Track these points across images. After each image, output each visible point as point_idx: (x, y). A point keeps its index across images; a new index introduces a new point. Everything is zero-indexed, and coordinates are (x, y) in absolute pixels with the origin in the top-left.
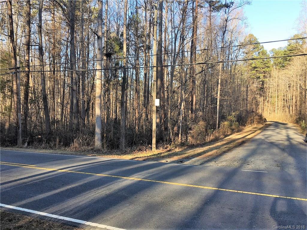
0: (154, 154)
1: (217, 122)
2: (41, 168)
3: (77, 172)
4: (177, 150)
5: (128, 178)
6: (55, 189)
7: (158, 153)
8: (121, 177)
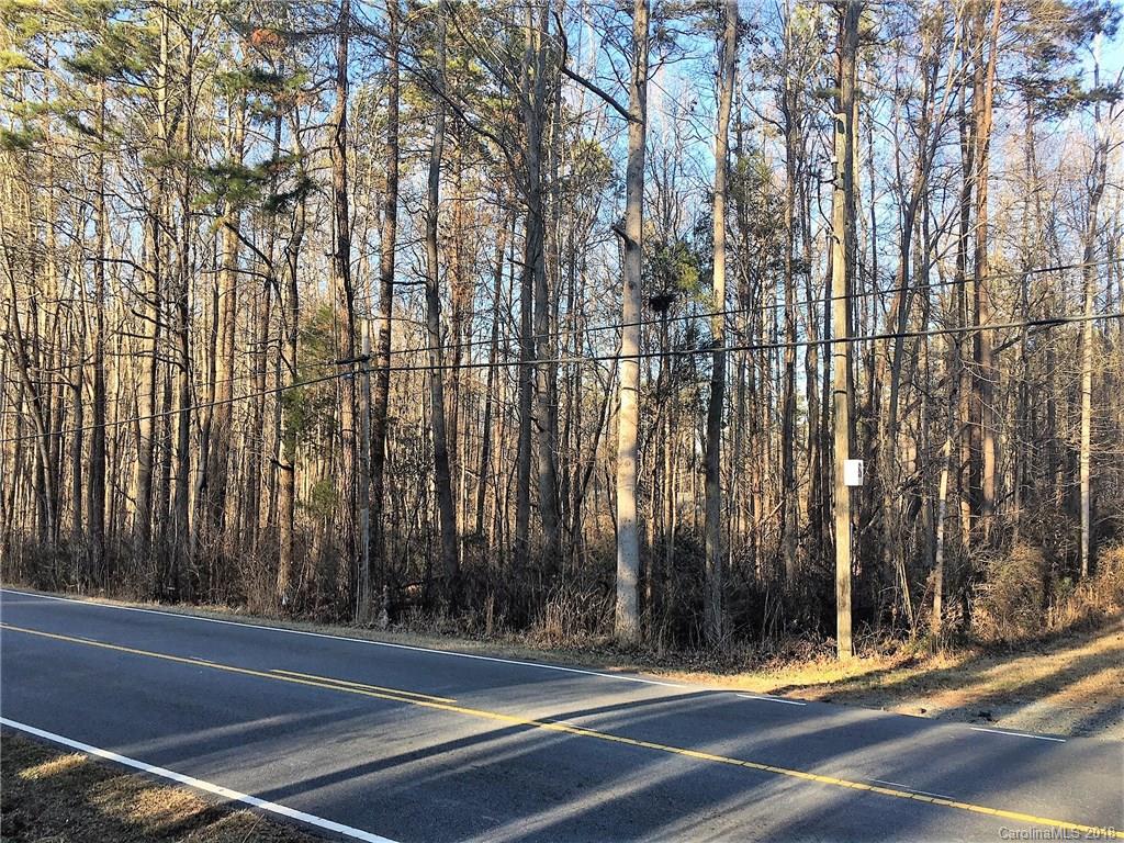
0: (852, 674)
1: (1085, 549)
2: (477, 713)
3: (606, 736)
4: (941, 662)
5: (810, 776)
6: (559, 798)
7: (867, 670)
8: (780, 770)
